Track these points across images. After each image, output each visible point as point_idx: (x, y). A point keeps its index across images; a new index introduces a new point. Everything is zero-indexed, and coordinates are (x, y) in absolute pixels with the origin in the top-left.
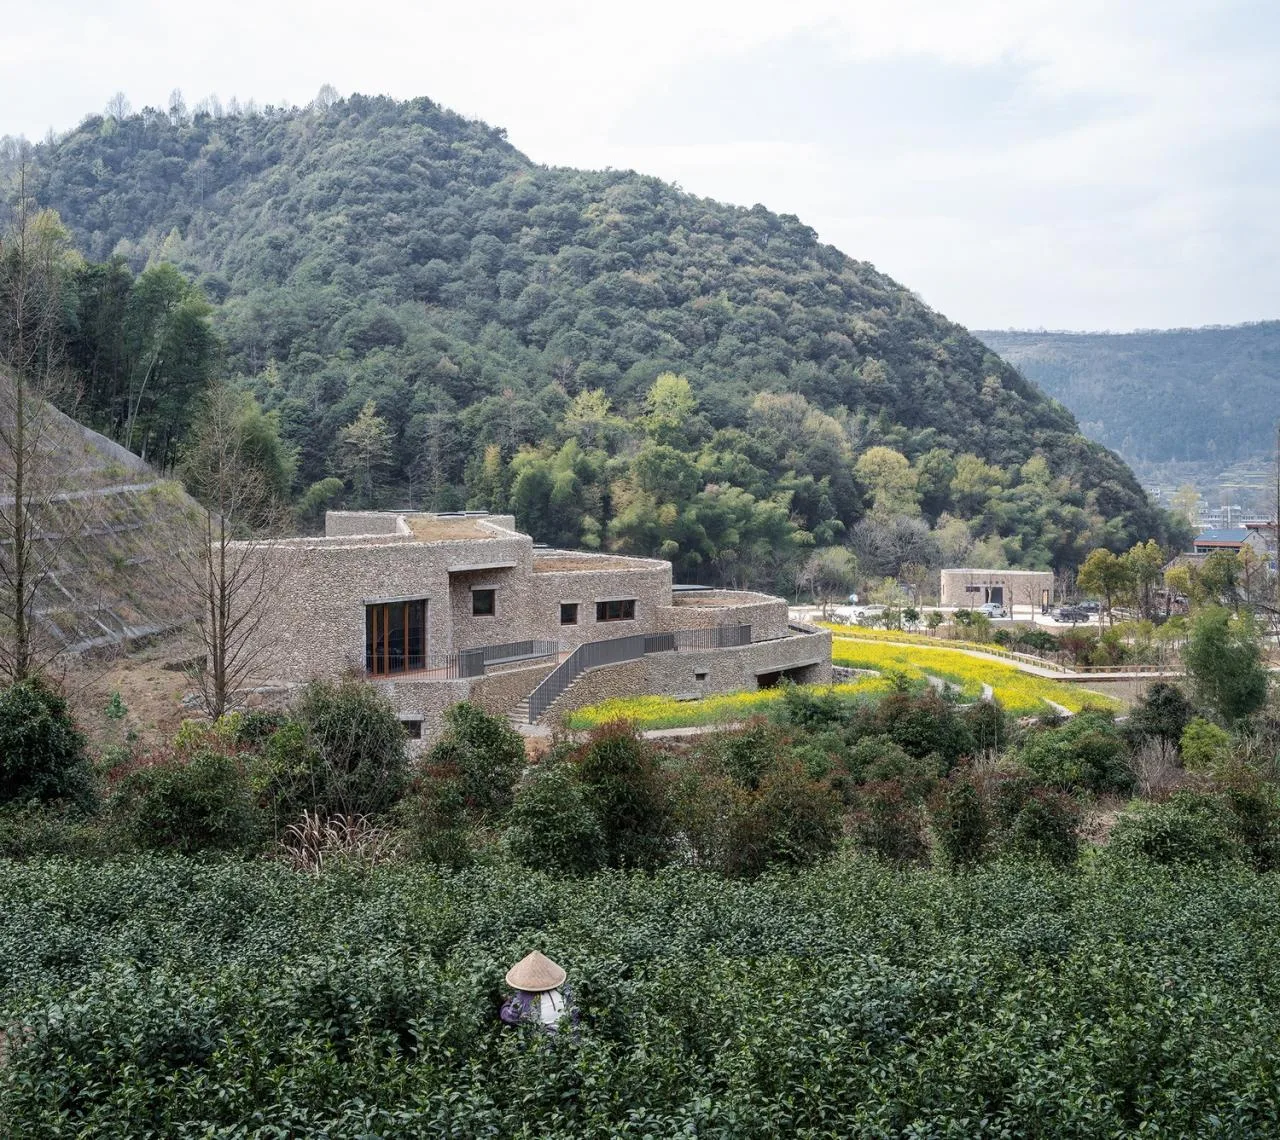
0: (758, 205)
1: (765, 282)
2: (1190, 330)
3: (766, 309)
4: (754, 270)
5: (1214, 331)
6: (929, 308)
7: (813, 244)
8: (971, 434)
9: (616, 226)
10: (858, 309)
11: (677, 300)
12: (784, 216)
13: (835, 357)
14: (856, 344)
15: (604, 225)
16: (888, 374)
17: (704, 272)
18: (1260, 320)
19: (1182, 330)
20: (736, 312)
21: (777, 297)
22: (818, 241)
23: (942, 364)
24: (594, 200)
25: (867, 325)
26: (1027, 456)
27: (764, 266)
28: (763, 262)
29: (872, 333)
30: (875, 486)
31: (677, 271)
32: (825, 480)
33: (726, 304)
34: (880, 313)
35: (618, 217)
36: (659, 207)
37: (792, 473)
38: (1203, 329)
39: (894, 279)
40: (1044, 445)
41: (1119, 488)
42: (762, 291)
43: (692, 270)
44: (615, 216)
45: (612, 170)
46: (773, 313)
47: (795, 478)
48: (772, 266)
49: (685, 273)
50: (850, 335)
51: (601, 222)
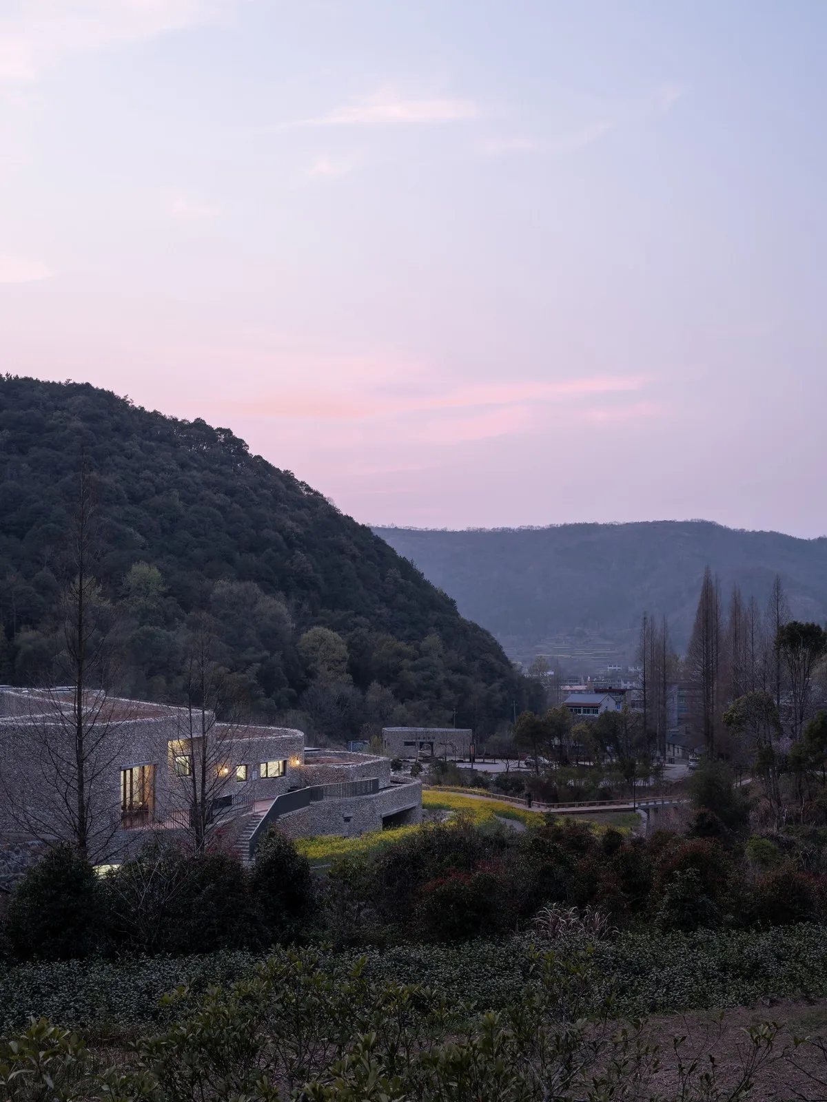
0: (198, 419)
1: (207, 484)
2: (510, 529)
3: (211, 508)
4: (199, 475)
5: (529, 530)
6: (338, 510)
7: (246, 453)
8: (380, 616)
9: (79, 432)
10: (285, 510)
11: (135, 499)
12: (220, 429)
13: (269, 550)
14: (286, 539)
15: (68, 431)
16: (313, 566)
17: (157, 474)
18: (563, 523)
19: (503, 529)
20: (186, 510)
21: (219, 498)
22: (249, 451)
23: (354, 558)
24: (56, 408)
25: (294, 524)
26: (424, 634)
27: (207, 471)
28: (205, 469)
29: (298, 530)
30: (316, 660)
31: (135, 474)
32: (278, 655)
33: (179, 504)
34: (303, 513)
35: (80, 424)
36: (116, 417)
37: (251, 649)
38: (520, 529)
39: (310, 486)
40: (436, 625)
41: (494, 660)
42: (207, 492)
43: (147, 473)
44: (77, 424)
45: (71, 382)
46: (218, 513)
47: (254, 653)
48: (213, 471)
49: (142, 475)
50: (280, 532)
51: (66, 428)
